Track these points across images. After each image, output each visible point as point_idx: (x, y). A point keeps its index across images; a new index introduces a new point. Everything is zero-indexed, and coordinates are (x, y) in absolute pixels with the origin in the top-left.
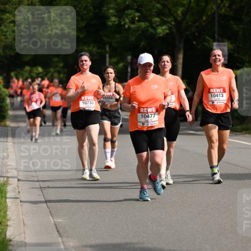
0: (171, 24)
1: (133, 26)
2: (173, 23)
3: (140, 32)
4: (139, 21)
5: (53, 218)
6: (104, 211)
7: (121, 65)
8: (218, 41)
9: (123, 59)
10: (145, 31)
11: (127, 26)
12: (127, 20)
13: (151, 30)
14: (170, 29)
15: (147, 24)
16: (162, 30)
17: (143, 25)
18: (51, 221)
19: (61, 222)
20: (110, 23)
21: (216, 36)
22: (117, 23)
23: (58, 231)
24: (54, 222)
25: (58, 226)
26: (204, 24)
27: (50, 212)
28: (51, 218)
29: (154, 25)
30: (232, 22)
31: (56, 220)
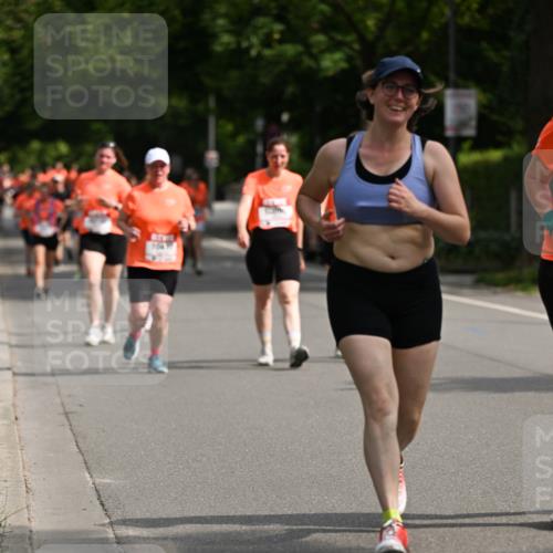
0: (351, 48)
1: (267, 52)
2: (356, 46)
3: (283, 67)
4: (281, 42)
5: (91, 477)
6: (204, 459)
7: (241, 140)
8: (456, 86)
9: (246, 126)
10: (294, 63)
11: (253, 53)
12: (255, 40)
13: (307, 62)
14: (349, 59)
15: (300, 48)
16: (332, 63)
17: (290, 50)
18: (88, 482)
19: (110, 485)
20: (218, 48)
21: (452, 76)
22: (233, 46)
23: (102, 505)
24: (94, 484)
25: (101, 493)
26: (423, 48)
27: (86, 463)
28: (87, 475)
29: (315, 51)
30: (484, 45)
31: (98, 481)
